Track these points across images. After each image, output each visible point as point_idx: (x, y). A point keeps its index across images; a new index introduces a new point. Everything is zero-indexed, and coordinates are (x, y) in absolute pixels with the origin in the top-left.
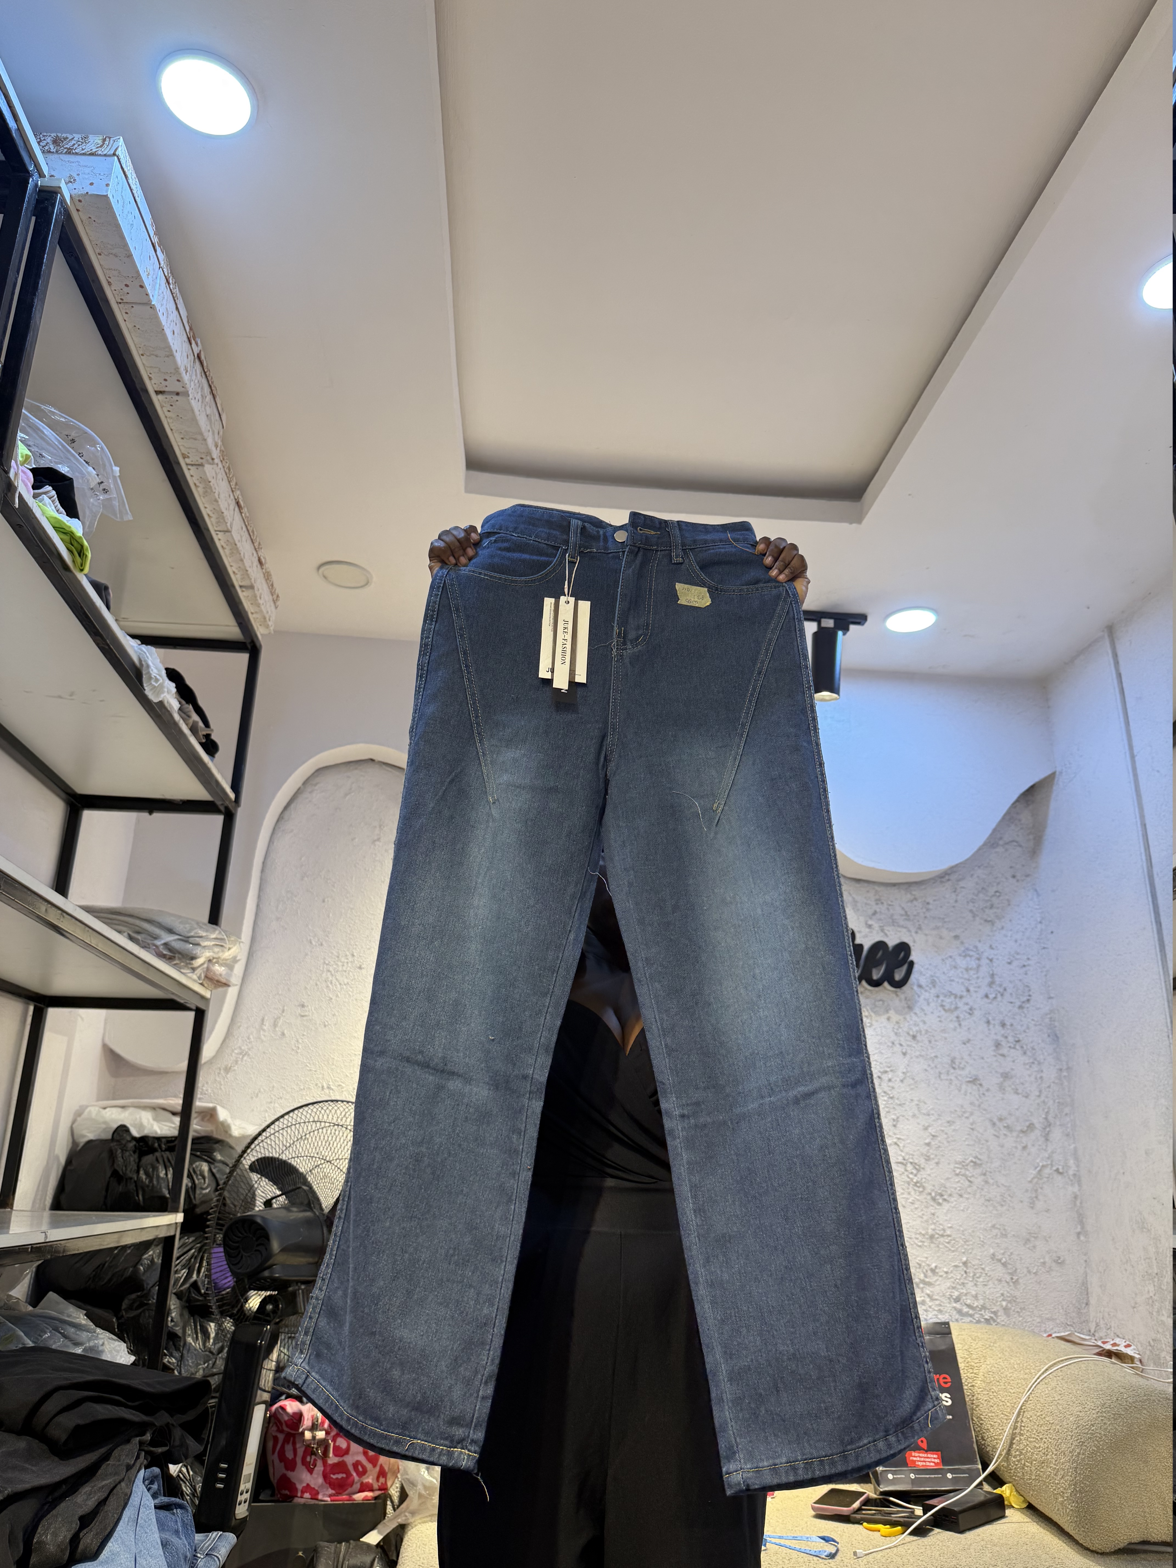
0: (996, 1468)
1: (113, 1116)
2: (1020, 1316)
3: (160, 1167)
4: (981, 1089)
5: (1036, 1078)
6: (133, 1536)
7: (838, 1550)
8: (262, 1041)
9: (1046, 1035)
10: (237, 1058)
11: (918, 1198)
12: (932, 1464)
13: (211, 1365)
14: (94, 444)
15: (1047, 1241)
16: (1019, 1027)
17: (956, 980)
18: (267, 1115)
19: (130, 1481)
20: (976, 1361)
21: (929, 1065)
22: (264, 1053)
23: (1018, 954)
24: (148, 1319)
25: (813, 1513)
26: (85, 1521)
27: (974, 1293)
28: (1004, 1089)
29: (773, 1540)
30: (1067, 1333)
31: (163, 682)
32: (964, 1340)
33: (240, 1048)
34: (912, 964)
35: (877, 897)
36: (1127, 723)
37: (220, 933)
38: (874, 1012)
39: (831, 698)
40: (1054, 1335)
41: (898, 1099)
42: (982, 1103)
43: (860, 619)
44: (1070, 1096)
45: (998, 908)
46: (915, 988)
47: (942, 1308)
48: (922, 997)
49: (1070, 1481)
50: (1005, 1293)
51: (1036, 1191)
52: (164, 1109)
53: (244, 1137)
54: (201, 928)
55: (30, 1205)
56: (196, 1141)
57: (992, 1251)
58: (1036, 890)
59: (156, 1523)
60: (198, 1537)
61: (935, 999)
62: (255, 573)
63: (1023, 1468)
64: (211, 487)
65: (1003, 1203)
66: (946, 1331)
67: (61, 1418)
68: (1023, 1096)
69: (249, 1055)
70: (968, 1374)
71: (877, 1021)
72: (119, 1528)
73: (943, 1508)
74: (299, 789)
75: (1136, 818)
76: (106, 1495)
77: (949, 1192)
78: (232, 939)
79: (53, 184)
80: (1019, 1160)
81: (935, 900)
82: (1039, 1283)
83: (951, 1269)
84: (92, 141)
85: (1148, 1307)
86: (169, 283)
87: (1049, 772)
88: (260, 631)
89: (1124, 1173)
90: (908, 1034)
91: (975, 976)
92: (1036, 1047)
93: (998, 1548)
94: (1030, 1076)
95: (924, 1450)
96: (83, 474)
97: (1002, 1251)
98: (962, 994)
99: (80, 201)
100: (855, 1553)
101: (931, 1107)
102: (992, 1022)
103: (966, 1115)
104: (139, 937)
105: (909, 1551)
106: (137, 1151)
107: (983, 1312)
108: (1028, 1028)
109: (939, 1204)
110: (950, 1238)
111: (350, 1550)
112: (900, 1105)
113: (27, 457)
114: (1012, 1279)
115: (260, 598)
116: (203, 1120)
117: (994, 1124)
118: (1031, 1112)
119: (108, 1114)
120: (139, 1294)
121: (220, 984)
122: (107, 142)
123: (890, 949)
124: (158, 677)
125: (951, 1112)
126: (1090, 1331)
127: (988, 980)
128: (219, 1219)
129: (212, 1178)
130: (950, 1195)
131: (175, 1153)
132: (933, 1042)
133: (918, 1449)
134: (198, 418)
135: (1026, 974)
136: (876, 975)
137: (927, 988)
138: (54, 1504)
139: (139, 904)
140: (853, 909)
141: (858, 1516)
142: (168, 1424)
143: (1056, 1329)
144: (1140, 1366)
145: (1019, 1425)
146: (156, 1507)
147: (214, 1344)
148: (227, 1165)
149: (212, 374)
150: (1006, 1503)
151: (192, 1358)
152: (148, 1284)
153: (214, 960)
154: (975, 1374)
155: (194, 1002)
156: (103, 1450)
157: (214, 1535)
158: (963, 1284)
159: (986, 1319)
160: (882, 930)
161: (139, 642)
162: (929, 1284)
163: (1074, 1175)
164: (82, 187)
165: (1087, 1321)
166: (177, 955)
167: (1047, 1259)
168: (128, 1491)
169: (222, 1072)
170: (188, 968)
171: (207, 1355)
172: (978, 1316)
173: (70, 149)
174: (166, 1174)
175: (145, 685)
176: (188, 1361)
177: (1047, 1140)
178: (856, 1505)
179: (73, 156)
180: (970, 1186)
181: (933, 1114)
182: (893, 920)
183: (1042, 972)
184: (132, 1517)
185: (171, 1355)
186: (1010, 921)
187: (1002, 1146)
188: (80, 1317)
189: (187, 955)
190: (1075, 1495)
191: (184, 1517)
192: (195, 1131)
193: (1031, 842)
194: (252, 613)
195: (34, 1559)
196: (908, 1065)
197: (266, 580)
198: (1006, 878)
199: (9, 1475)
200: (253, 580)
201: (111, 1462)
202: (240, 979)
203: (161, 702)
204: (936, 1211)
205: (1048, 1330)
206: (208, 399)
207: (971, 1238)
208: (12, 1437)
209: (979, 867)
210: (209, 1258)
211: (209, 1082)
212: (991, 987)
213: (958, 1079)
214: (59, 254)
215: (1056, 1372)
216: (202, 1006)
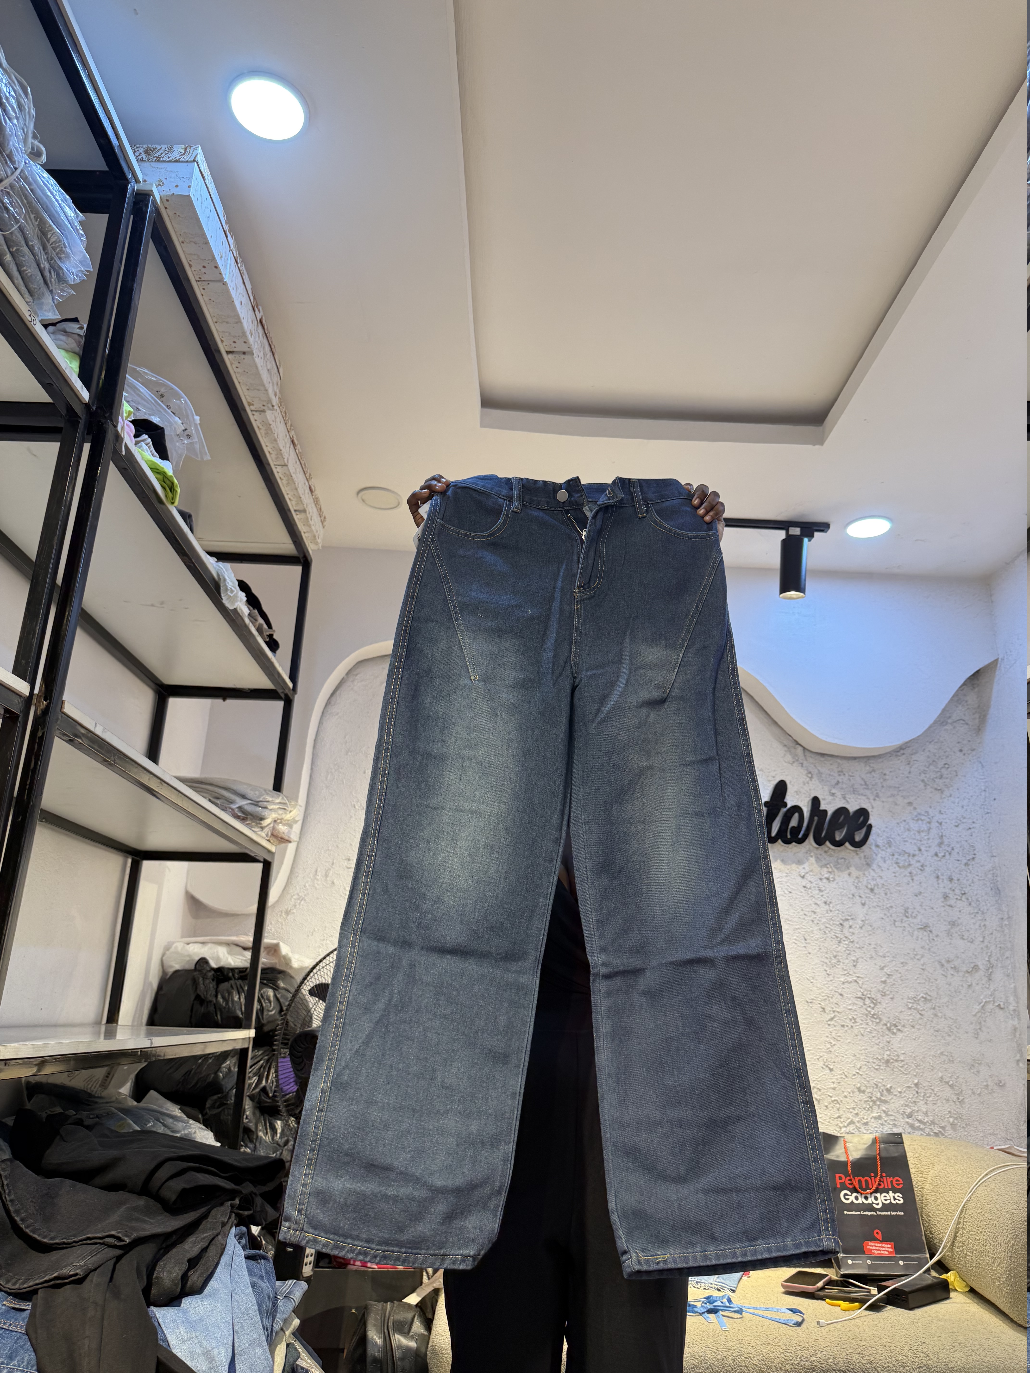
0: (942, 1257)
1: (196, 950)
2: (965, 1131)
3: (234, 993)
4: (931, 935)
5: (980, 926)
6: (229, 1277)
7: (803, 1320)
8: (316, 889)
9: (990, 888)
10: (295, 903)
11: (875, 1028)
12: (886, 1253)
13: (280, 1153)
14: (179, 397)
15: (990, 1067)
16: (965, 881)
17: (910, 841)
18: (320, 950)
19: (225, 1235)
20: (926, 1167)
21: (885, 915)
22: (317, 899)
23: (964, 818)
24: (227, 1117)
25: (783, 1290)
26: (193, 1263)
27: (924, 1110)
28: (951, 935)
29: (749, 1310)
30: (1007, 1146)
31: (237, 593)
32: (915, 1149)
33: (298, 894)
34: (870, 827)
35: (840, 769)
37: (283, 798)
38: (837, 869)
39: (798, 596)
40: (995, 1148)
41: (857, 943)
42: (932, 947)
43: (824, 527)
44: (1010, 942)
45: (947, 778)
46: (873, 847)
47: (896, 1123)
48: (879, 856)
49: (1006, 1268)
50: (952, 1110)
51: (980, 1023)
52: (237, 945)
53: (302, 969)
54: (268, 794)
55: (131, 1021)
56: (265, 972)
57: (940, 1074)
58: (980, 762)
59: (246, 1268)
60: (278, 1283)
61: (891, 857)
62: (307, 500)
63: (965, 1258)
64: (271, 429)
65: (950, 1034)
66: (899, 1140)
67: (171, 1183)
68: (968, 942)
69: (305, 900)
70: (918, 1178)
71: (839, 876)
72: (218, 1270)
73: (895, 1289)
74: (343, 679)
76: (207, 1244)
77: (902, 1024)
78: (293, 803)
79: (147, 187)
80: (965, 996)
81: (891, 772)
82: (982, 1103)
83: (905, 1089)
84: (176, 150)
86: (237, 263)
87: (993, 659)
88: (311, 547)
90: (867, 887)
91: (926, 837)
92: (980, 899)
93: (942, 1323)
94: (974, 924)
95: (879, 1240)
96: (171, 423)
97: (949, 1075)
98: (914, 853)
99: (167, 200)
100: (818, 1323)
101: (887, 950)
102: (941, 877)
103: (917, 957)
104: (218, 802)
105: (865, 1323)
106: (215, 979)
107: (932, 1127)
108: (973, 882)
109: (894, 1034)
110: (903, 1063)
111: (394, 1308)
112: (859, 948)
113: (130, 413)
114: (958, 1099)
115: (311, 520)
116: (268, 953)
117: (942, 965)
118: (976, 955)
119: (191, 948)
120: (220, 1095)
121: (282, 840)
122: (188, 151)
123: (851, 814)
124: (233, 588)
125: (905, 955)
127: (938, 841)
128: (284, 1034)
129: (277, 1002)
130: (904, 1026)
131: (247, 981)
132: (889, 895)
133: (874, 1239)
134: (261, 372)
135: (971, 835)
136: (838, 836)
137: (884, 848)
138: (168, 1249)
140: (818, 779)
141: (821, 1293)
142: (252, 1193)
143: (998, 1143)
145: (962, 1220)
146: (246, 1257)
147: (281, 1137)
148: (289, 991)
149: (271, 335)
150: (951, 1287)
151: (263, 1149)
152: (226, 1088)
153: (279, 821)
154: (924, 1178)
155: (262, 855)
156: (202, 1210)
157: (290, 1282)
158: (915, 1102)
159: (935, 1133)
160: (844, 798)
161: (216, 560)
162: (885, 1102)
163: (1014, 1010)
164: (169, 190)
166: (249, 817)
167: (989, 1083)
168: (223, 1242)
169: (283, 914)
170: (258, 827)
171: (275, 1147)
172: (928, 1130)
173: (158, 157)
174: (239, 998)
175: (222, 595)
176: (259, 1150)
177: (990, 980)
178: (820, 1284)
179: (161, 164)
180: (921, 1019)
181: (888, 957)
182: (854, 789)
183: (985, 834)
184: (228, 1262)
185: (246, 1146)
186: (958, 789)
187: (950, 985)
188: (175, 1110)
189: (257, 817)
190: (1010, 1280)
191: (267, 1267)
192: (263, 963)
193: (977, 721)
194: (304, 533)
195: (154, 1291)
196: (867, 914)
197: (316, 505)
198: (954, 752)
199: (134, 1224)
200: (305, 506)
201: (210, 1219)
202: (298, 836)
203: (235, 609)
204: (891, 1039)
205: (990, 1143)
206: (268, 356)
207: (922, 1064)
208: (134, 1197)
209: (930, 742)
210: (277, 1067)
211: (273, 923)
212: (940, 847)
213: (911, 926)
214: (152, 246)
215: (995, 1177)
216: (269, 859)
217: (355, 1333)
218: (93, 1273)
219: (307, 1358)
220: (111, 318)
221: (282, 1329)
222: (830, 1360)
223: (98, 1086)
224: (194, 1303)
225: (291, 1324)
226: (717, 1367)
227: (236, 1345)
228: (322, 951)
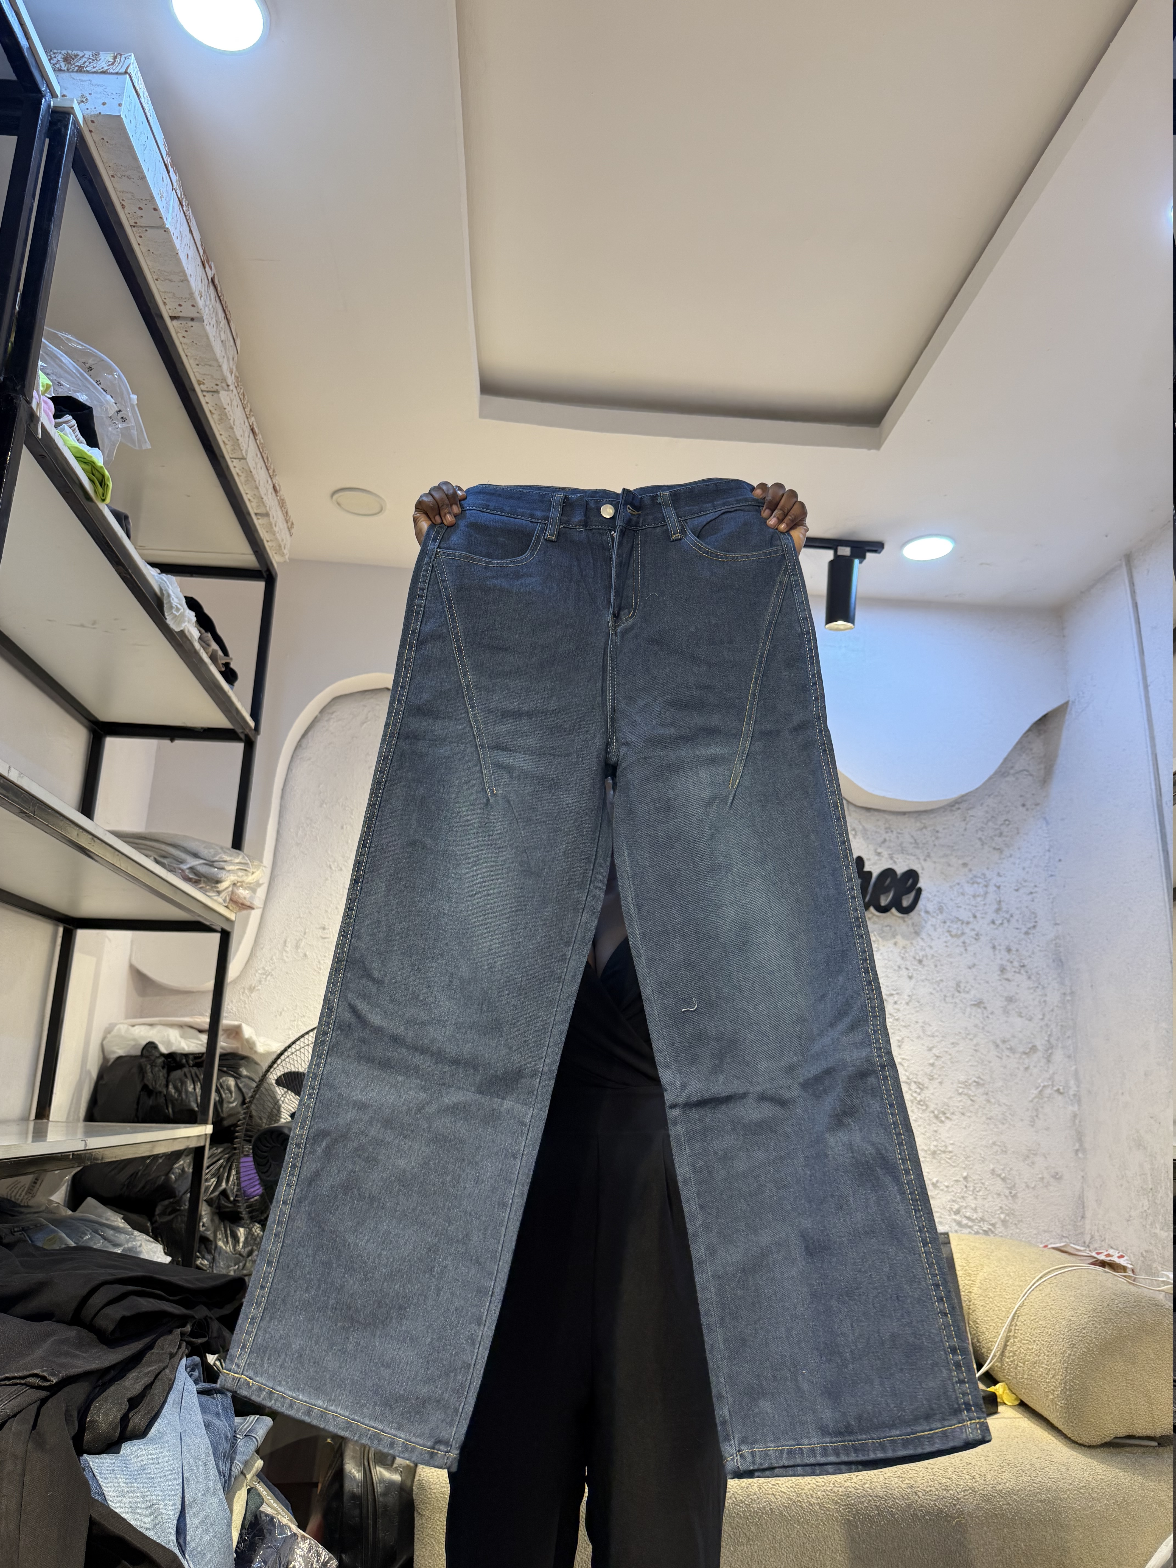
0: (990, 1368)
1: (142, 1033)
2: (1017, 1228)
3: (188, 1082)
4: (985, 1012)
5: (1040, 1002)
6: (178, 1417)
8: (285, 962)
9: (1051, 960)
10: (260, 978)
11: (920, 1115)
13: (241, 1267)
14: (111, 371)
15: (1046, 1157)
16: (1024, 952)
17: (964, 907)
18: (290, 1032)
19: (173, 1368)
20: (974, 1269)
21: (934, 989)
22: (287, 973)
23: (1026, 881)
24: (180, 1224)
26: (134, 1402)
27: (973, 1206)
28: (1008, 1012)
30: (1062, 1244)
31: (184, 612)
32: (962, 1249)
33: (264, 968)
34: (919, 891)
35: (887, 825)
36: (1142, 652)
37: (243, 857)
38: (882, 938)
39: (846, 627)
40: (1050, 1246)
41: (903, 1021)
42: (986, 1025)
43: (877, 547)
44: (1072, 1019)
45: (1007, 836)
46: (923, 914)
48: (930, 923)
49: (1061, 1380)
50: (1004, 1206)
51: (1037, 1110)
52: (191, 1027)
53: (269, 1054)
54: (225, 853)
55: (65, 1116)
56: (225, 1058)
57: (992, 1166)
58: (1045, 819)
59: (198, 1406)
60: (238, 1420)
61: (942, 925)
62: (270, 501)
63: (1016, 1369)
64: (226, 414)
65: (1005, 1122)
66: (948, 1241)
67: (109, 1310)
68: (1027, 1019)
69: (272, 975)
70: (966, 1281)
71: (884, 946)
72: (165, 1410)
74: (316, 718)
75: (1147, 747)
76: (152, 1379)
77: (951, 1111)
78: (255, 864)
79: (66, 104)
80: (1021, 1080)
81: (944, 829)
82: (1037, 1197)
83: (952, 1183)
84: (103, 58)
85: (1141, 1220)
86: (182, 206)
87: (1062, 702)
88: (276, 559)
89: (1123, 1093)
90: (915, 958)
91: (982, 903)
92: (1040, 972)
94: (1034, 999)
96: (102, 402)
97: (1002, 1167)
98: (968, 920)
99: (93, 122)
101: (935, 1029)
102: (998, 948)
103: (971, 1037)
104: (165, 861)
106: (166, 1066)
107: (981, 1224)
108: (1033, 953)
109: (942, 1122)
110: (951, 1154)
112: (905, 1026)
113: (48, 387)
114: (1011, 1193)
115: (276, 526)
116: (228, 1037)
117: (997, 1046)
118: (1034, 1035)
119: (137, 1031)
120: (171, 1200)
121: (244, 907)
122: (118, 60)
123: (899, 876)
124: (178, 606)
125: (956, 1034)
126: (1085, 1243)
127: (995, 906)
128: (247, 1130)
129: (239, 1092)
130: (953, 1113)
131: (203, 1069)
132: (939, 967)
134: (213, 344)
135: (1033, 901)
136: (884, 901)
137: (935, 915)
138: (104, 1387)
139: (163, 829)
140: (863, 837)
142: (206, 1318)
143: (1052, 1240)
144: (1132, 1275)
145: (1013, 1328)
146: (199, 1392)
147: (244, 1247)
148: (253, 1080)
149: (225, 298)
150: (999, 1400)
151: (223, 1260)
152: (179, 1192)
153: (239, 884)
154: (972, 1281)
155: (219, 924)
156: (147, 1340)
157: (252, 1418)
158: (963, 1197)
159: (984, 1231)
160: (891, 858)
161: (159, 571)
163: (1075, 1095)
164: (94, 107)
165: (1082, 1233)
166: (202, 879)
167: (1046, 1175)
168: (172, 1376)
169: (246, 991)
170: (214, 891)
171: (237, 1258)
172: (977, 1227)
173: (81, 66)
174: (194, 1089)
175: (166, 614)
176: (219, 1263)
177: (1049, 1061)
179: (84, 75)
180: (972, 1105)
181: (937, 1036)
182: (902, 848)
183: (1049, 899)
184: (177, 1400)
185: (203, 1258)
186: (1019, 849)
187: (1005, 1067)
188: (118, 1221)
189: (213, 879)
190: (1065, 1393)
191: (223, 1402)
192: (222, 1048)
193: (1042, 772)
194: (268, 541)
195: (87, 1436)
196: (914, 989)
197: (281, 508)
198: (1016, 807)
199: (62, 1360)
200: (268, 508)
201: (155, 1351)
202: (262, 902)
203: (182, 632)
204: (938, 1128)
205: (1044, 1241)
206: (222, 324)
207: (972, 1155)
208: (63, 1327)
209: (989, 796)
210: (238, 1168)
211: (234, 1001)
212: (998, 914)
213: (963, 1002)
214: (73, 178)
215: (1050, 1280)
216: (227, 928)
217: (330, 1466)
218: (11, 1420)
219: (272, 1502)
220: (22, 266)
221: (242, 1473)
222: (867, 1485)
223: (24, 1193)
224: (136, 1449)
225: (253, 1466)
226: (742, 1495)
227: (186, 1495)
228: (292, 1033)
